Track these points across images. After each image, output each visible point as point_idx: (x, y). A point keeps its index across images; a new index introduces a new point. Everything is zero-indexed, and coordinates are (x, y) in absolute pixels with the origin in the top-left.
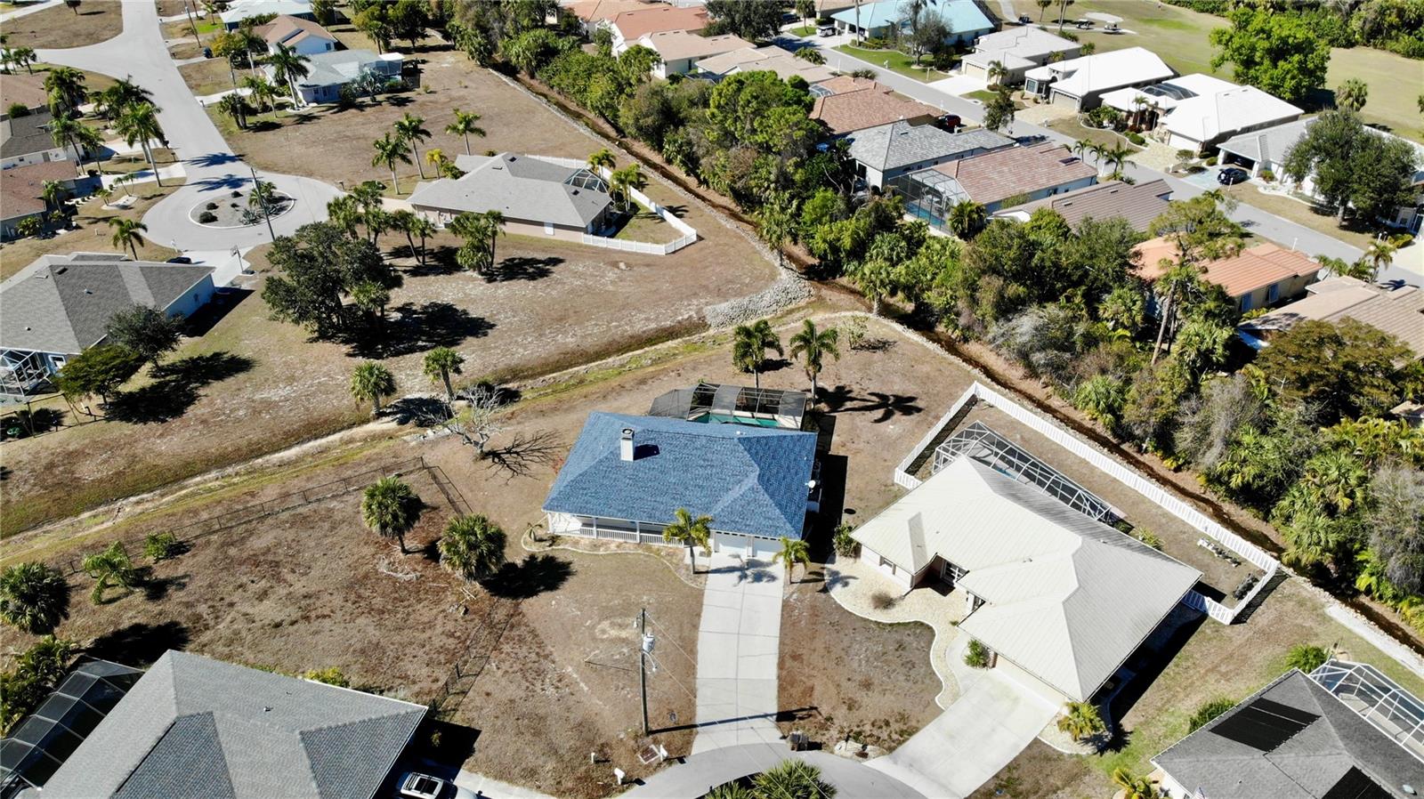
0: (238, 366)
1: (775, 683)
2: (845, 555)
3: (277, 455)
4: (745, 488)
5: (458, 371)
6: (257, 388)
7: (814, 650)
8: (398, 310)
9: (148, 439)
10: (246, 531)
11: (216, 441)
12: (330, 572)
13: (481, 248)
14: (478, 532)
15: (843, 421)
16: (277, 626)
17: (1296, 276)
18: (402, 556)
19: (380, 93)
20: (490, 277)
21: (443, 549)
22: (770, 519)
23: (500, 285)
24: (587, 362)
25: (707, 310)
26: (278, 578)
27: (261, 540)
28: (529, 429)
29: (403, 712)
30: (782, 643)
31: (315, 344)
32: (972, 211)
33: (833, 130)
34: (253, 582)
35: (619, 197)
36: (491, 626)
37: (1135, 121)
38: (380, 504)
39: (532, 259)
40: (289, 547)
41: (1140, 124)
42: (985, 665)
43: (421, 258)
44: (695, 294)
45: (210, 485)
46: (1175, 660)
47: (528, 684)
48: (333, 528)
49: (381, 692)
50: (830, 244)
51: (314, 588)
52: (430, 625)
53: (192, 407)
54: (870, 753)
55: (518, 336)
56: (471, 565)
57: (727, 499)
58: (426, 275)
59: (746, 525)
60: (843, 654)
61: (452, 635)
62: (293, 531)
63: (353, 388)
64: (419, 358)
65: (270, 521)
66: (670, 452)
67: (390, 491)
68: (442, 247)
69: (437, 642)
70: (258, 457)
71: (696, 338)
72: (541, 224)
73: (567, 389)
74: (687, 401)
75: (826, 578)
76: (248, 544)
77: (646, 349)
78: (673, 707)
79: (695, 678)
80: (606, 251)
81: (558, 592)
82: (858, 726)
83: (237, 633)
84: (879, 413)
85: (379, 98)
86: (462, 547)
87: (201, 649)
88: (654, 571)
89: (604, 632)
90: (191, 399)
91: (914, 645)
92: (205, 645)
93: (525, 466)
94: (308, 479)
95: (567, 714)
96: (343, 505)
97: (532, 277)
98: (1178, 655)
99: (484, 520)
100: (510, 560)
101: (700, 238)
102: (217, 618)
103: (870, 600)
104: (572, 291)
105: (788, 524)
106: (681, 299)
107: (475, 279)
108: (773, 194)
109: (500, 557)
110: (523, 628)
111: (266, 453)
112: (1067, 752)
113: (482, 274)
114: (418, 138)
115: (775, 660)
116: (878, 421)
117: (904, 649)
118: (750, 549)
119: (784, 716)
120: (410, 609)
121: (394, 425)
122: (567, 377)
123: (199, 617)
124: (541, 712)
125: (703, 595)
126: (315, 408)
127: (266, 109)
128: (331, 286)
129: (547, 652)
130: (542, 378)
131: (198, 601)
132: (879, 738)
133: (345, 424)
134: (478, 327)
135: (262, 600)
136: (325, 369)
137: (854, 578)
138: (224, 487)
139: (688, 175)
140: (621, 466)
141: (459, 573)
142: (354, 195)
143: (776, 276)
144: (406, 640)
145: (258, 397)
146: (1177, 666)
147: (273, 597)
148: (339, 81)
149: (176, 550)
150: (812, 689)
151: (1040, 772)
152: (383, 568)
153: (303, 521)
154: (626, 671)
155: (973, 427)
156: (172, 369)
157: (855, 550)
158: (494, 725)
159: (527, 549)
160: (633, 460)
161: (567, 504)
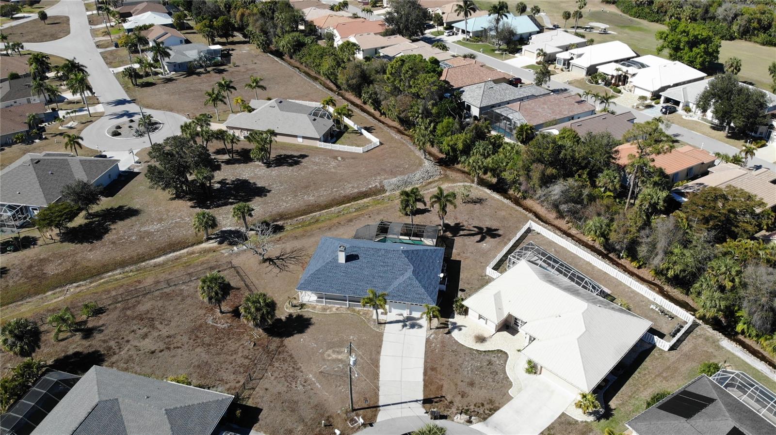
0: (132, 213)
1: (422, 383)
2: (460, 314)
3: (152, 261)
4: (405, 277)
5: (251, 215)
6: (143, 225)
7: (443, 365)
8: (219, 183)
9: (83, 252)
10: (136, 301)
11: (119, 253)
12: (181, 324)
13: (264, 149)
14: (261, 302)
15: (458, 241)
16: (153, 352)
17: (703, 163)
18: (220, 315)
19: (209, 67)
20: (268, 165)
21: (242, 310)
22: (419, 294)
23: (273, 169)
24: (320, 210)
25: (385, 182)
26: (153, 327)
27: (144, 307)
28: (289, 246)
29: (220, 399)
30: (426, 362)
31: (173, 201)
32: (527, 129)
33: (453, 86)
34: (140, 329)
35: (338, 122)
36: (268, 352)
37: (616, 81)
38: (208, 287)
39: (291, 155)
40: (159, 310)
41: (619, 82)
42: (535, 373)
43: (231, 155)
44: (379, 173)
45: (116, 277)
46: (638, 370)
47: (288, 384)
48: (183, 300)
49: (209, 388)
50: (451, 146)
51: (172, 332)
52: (235, 352)
53: (107, 235)
54: (473, 421)
55: (283, 196)
56: (257, 319)
57: (396, 283)
58: (234, 164)
59: (406, 298)
60: (459, 367)
61: (247, 358)
62: (162, 301)
63: (194, 225)
64: (230, 208)
65: (149, 296)
66: (365, 258)
67: (214, 279)
68: (243, 149)
69: (239, 361)
70: (142, 262)
71: (379, 197)
72: (296, 136)
73: (310, 224)
74: (374, 231)
75: (450, 326)
76: (137, 309)
77: (352, 203)
78: (367, 396)
79: (379, 381)
80: (331, 151)
81: (304, 334)
82: (467, 406)
83: (131, 356)
84: (478, 237)
85: (209, 69)
86: (253, 310)
87: (112, 365)
88: (356, 323)
89: (329, 356)
90: (107, 231)
91: (497, 362)
92: (114, 363)
93: (286, 266)
94: (170, 274)
95: (309, 400)
96: (188, 287)
97: (291, 165)
98: (640, 367)
99: (264, 295)
100: (278, 317)
101: (381, 144)
102: (120, 348)
103: (473, 338)
104: (312, 172)
105: (429, 297)
106: (371, 176)
107: (260, 166)
108: (420, 120)
109: (273, 315)
110: (285, 354)
111: (147, 260)
112: (580, 420)
113: (264, 163)
114: (229, 90)
115: (422, 371)
116: (477, 242)
117: (492, 364)
118: (409, 310)
119: (426, 401)
120: (224, 343)
121: (216, 244)
122: (309, 218)
123: (110, 348)
124: (295, 399)
125: (383, 335)
126: (173, 236)
127: (147, 75)
128: (182, 169)
129: (298, 367)
130: (296, 219)
131: (110, 339)
132: (478, 413)
133: (190, 244)
134: (262, 192)
135: (144, 339)
136: (179, 214)
137: (464, 326)
138: (124, 278)
139: (375, 110)
140: (339, 266)
141: (251, 324)
142: (196, 121)
143: (422, 164)
144: (222, 360)
145: (143, 229)
146: (639, 373)
147: (150, 337)
148: (188, 60)
149: (98, 312)
150: (442, 386)
151: (566, 431)
152: (210, 322)
153: (167, 296)
154: (341, 377)
155: (529, 244)
156: (96, 215)
157: (465, 311)
158: (270, 406)
159: (288, 311)
160: (345, 263)
161: (309, 287)
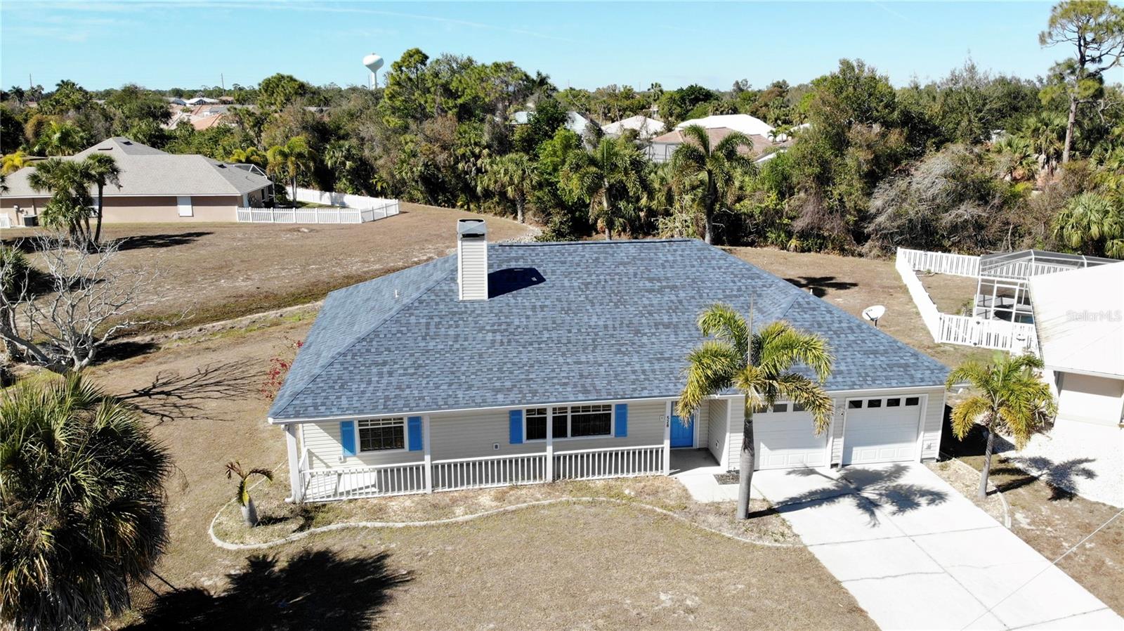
20: (95, 250)
24: (279, 307)
28: (186, 366)
39: (161, 235)
59: (833, 374)
72: (171, 201)
75: (1035, 472)
80: (274, 225)
93: (189, 406)
97: (163, 246)
101: (403, 212)
104: (232, 249)
105: (922, 358)
107: (73, 253)
113: (82, 249)
118: (840, 442)
122: (246, 322)
125: (812, 558)
140: (457, 317)
159: (233, 547)
160: (489, 297)
161: (344, 398)
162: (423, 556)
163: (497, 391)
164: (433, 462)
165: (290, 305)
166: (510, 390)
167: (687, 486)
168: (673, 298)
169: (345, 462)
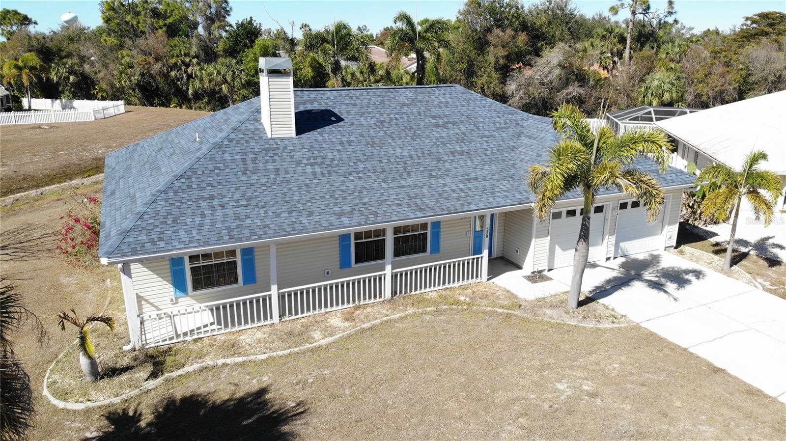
118: (613, 239)
159: (79, 407)
160: (297, 135)
161: (181, 232)
162: (304, 384)
163: (340, 215)
164: (280, 291)
165: (48, 185)
166: (351, 212)
167: (508, 288)
168: (457, 131)
169: (177, 303)
